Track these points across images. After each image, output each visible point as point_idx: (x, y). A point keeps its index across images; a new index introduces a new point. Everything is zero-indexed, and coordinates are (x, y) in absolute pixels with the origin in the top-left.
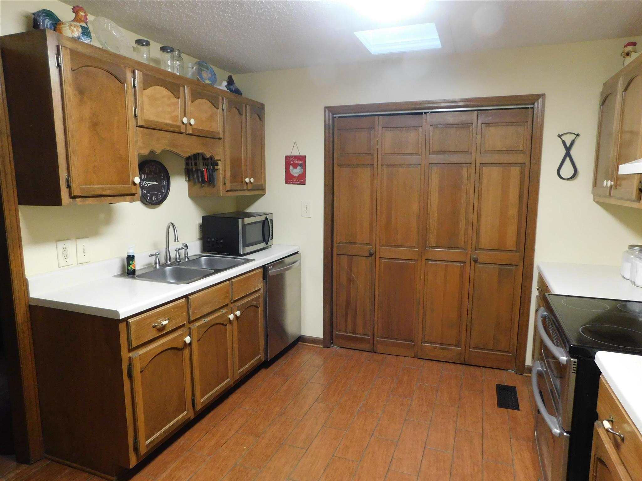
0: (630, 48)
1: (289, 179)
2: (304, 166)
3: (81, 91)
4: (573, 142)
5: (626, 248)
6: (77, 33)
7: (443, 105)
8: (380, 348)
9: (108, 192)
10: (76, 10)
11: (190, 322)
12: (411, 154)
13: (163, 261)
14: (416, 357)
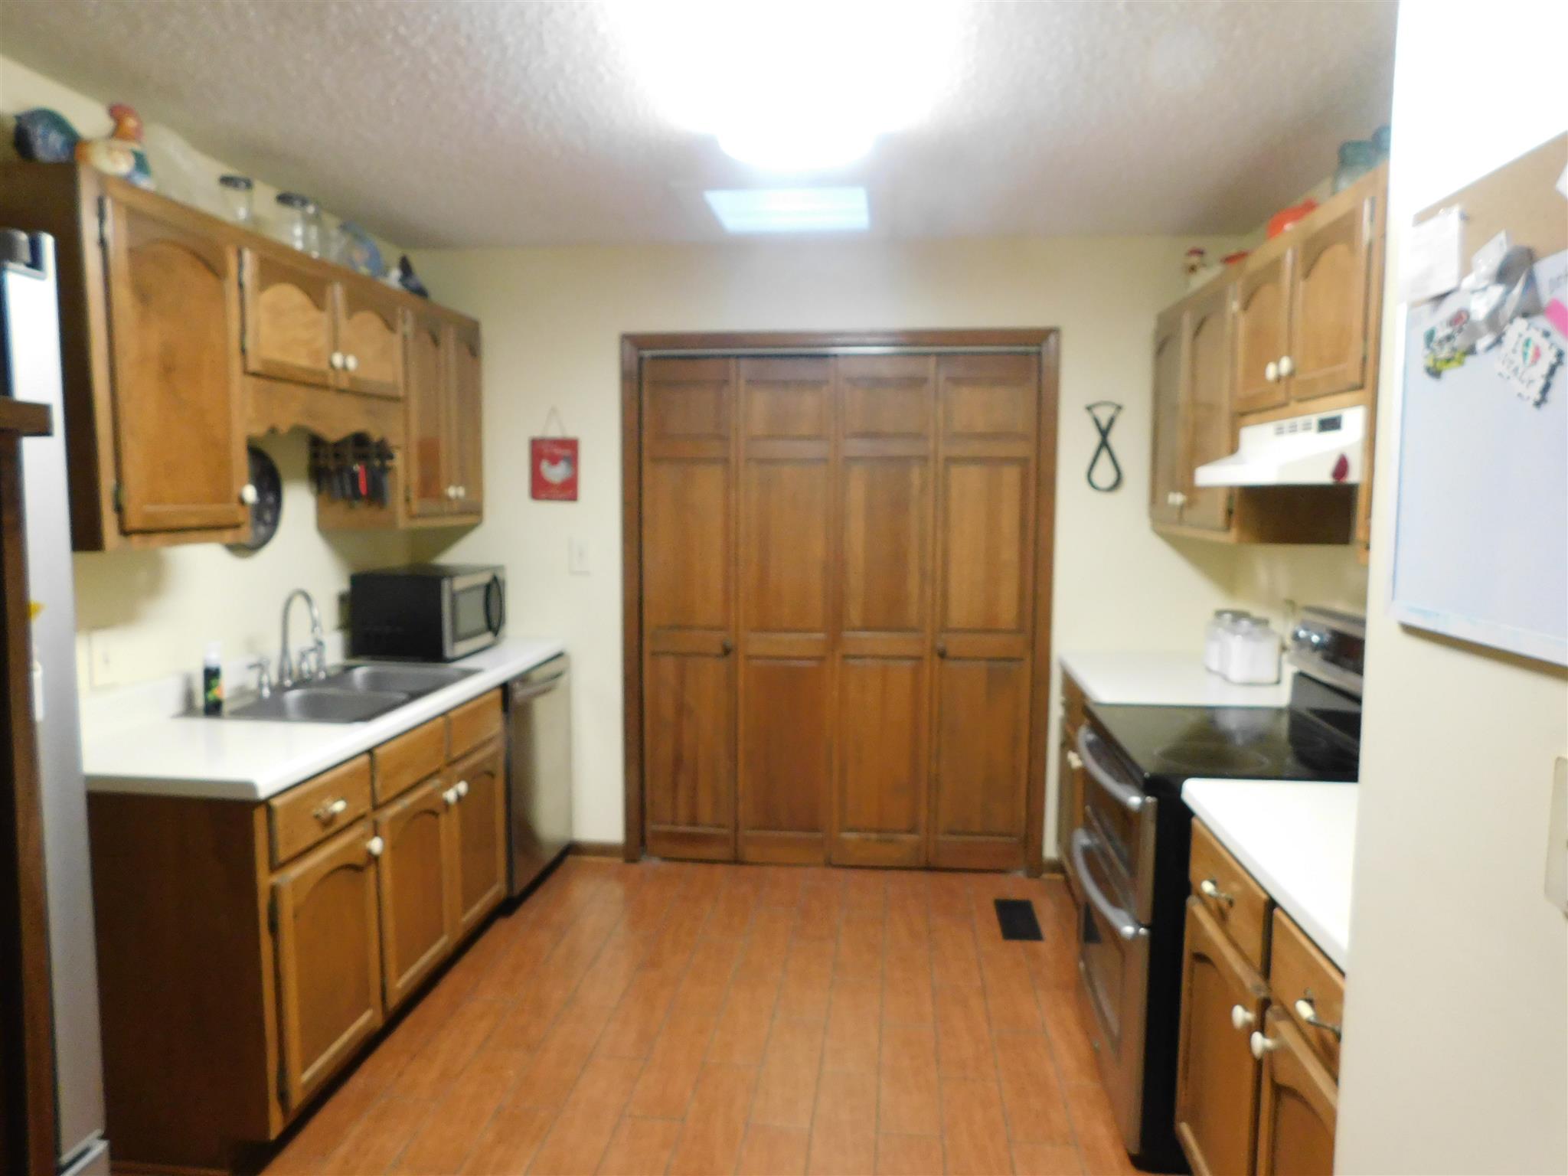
0: (1195, 260)
1: (540, 489)
2: (573, 461)
3: (143, 295)
4: (1111, 421)
5: (1210, 616)
6: (122, 165)
7: (869, 340)
8: (751, 853)
9: (193, 521)
10: (117, 113)
11: (377, 807)
12: (809, 438)
13: (275, 679)
14: (829, 864)
